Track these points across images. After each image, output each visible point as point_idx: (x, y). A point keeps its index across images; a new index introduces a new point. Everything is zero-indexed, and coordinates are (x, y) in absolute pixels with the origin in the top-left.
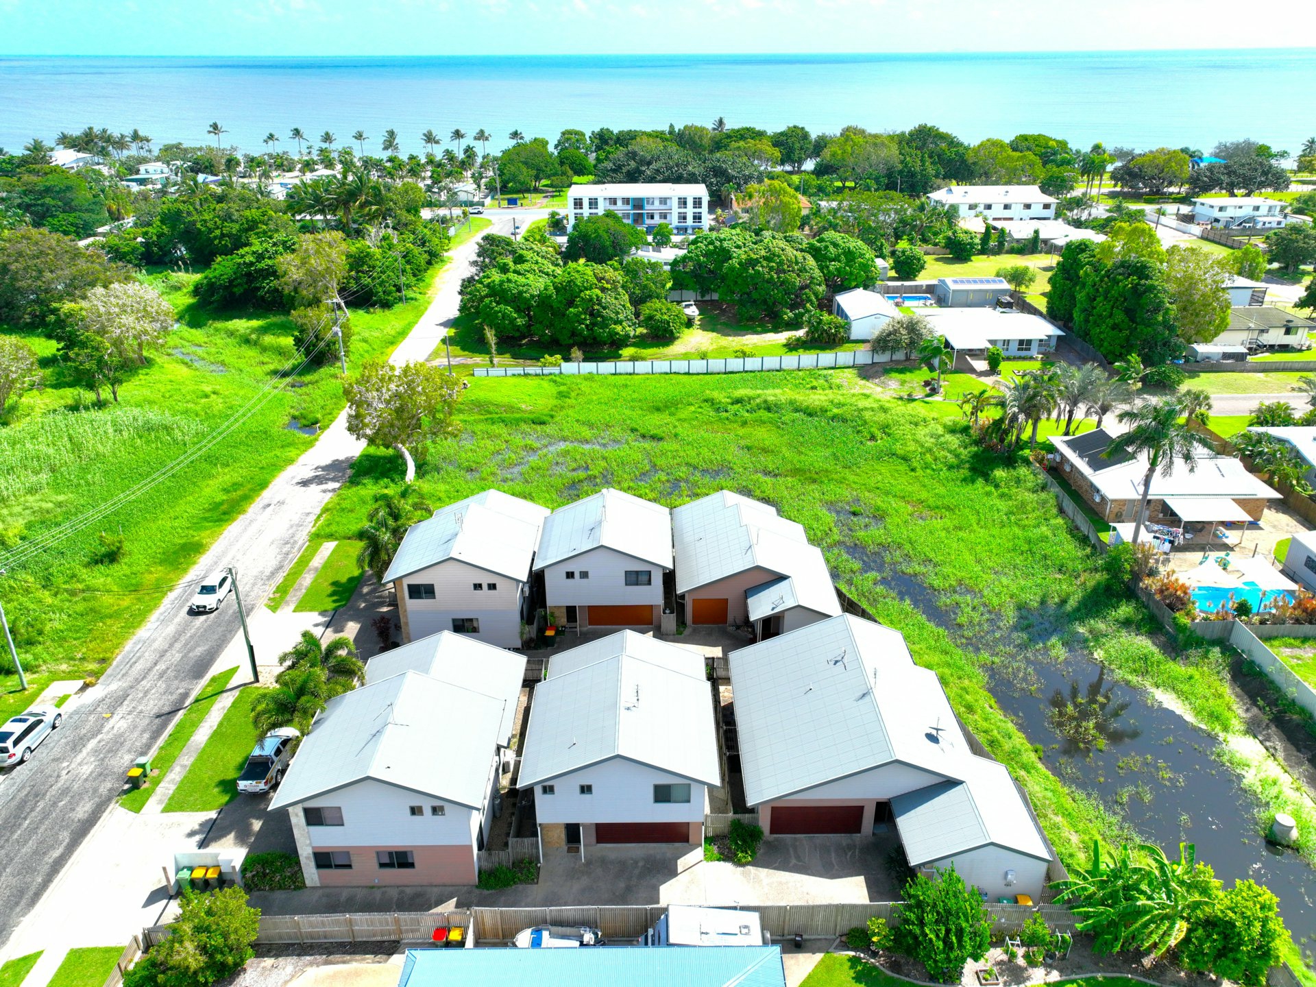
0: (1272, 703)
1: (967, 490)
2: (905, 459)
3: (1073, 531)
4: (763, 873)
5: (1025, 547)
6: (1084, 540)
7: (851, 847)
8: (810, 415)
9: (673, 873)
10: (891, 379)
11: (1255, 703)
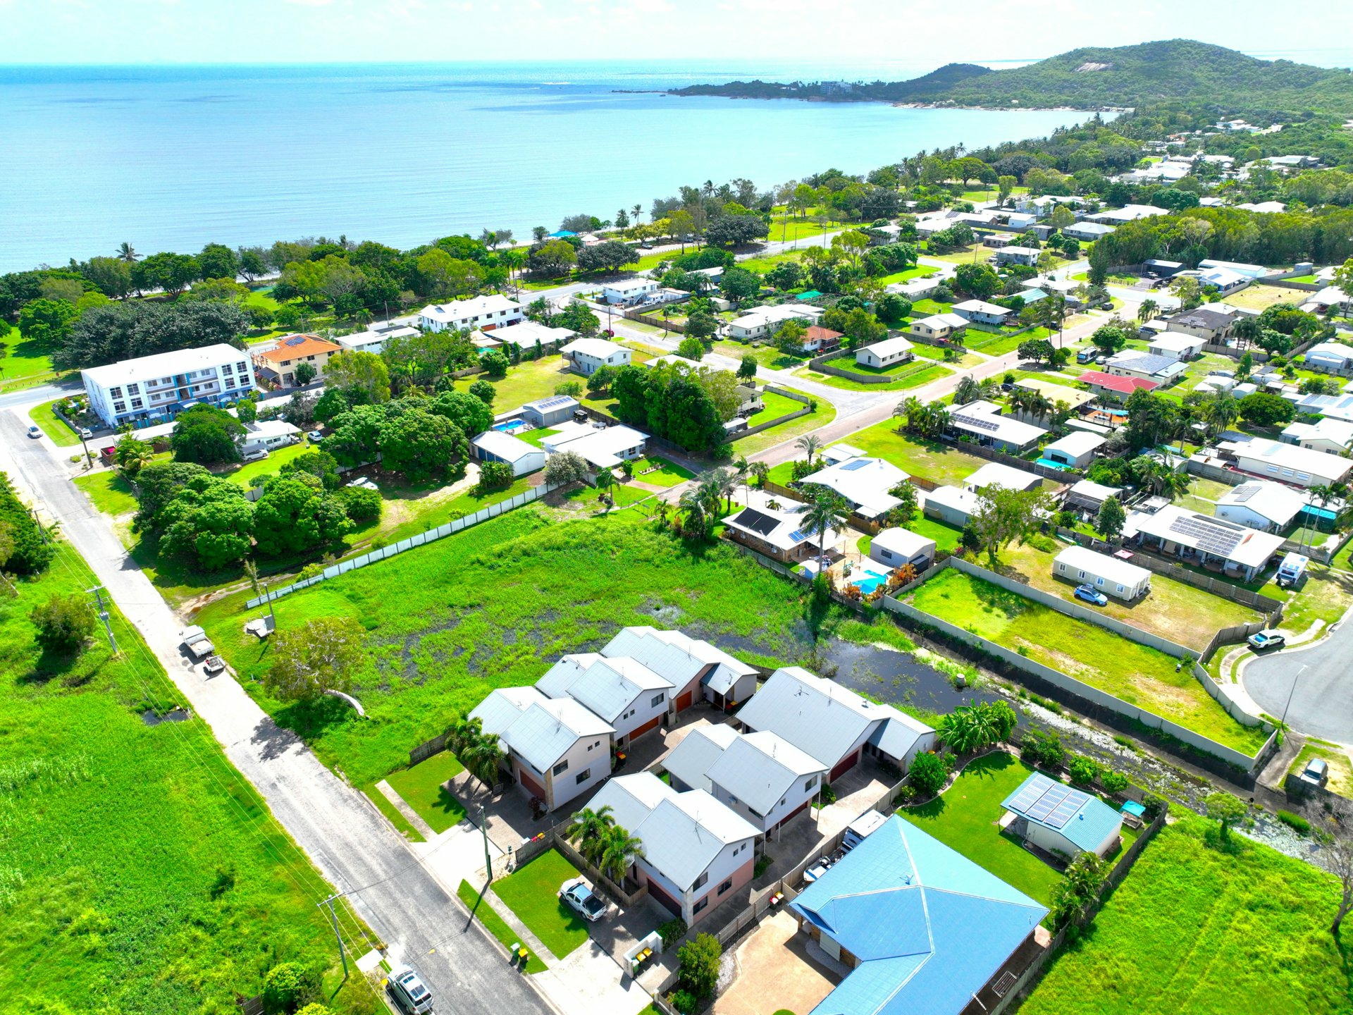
0: (920, 628)
1: (698, 569)
2: (647, 560)
3: (776, 574)
4: (843, 800)
5: (761, 593)
6: (785, 578)
7: (859, 772)
8: (559, 549)
9: (815, 823)
10: (575, 502)
11: (912, 631)
